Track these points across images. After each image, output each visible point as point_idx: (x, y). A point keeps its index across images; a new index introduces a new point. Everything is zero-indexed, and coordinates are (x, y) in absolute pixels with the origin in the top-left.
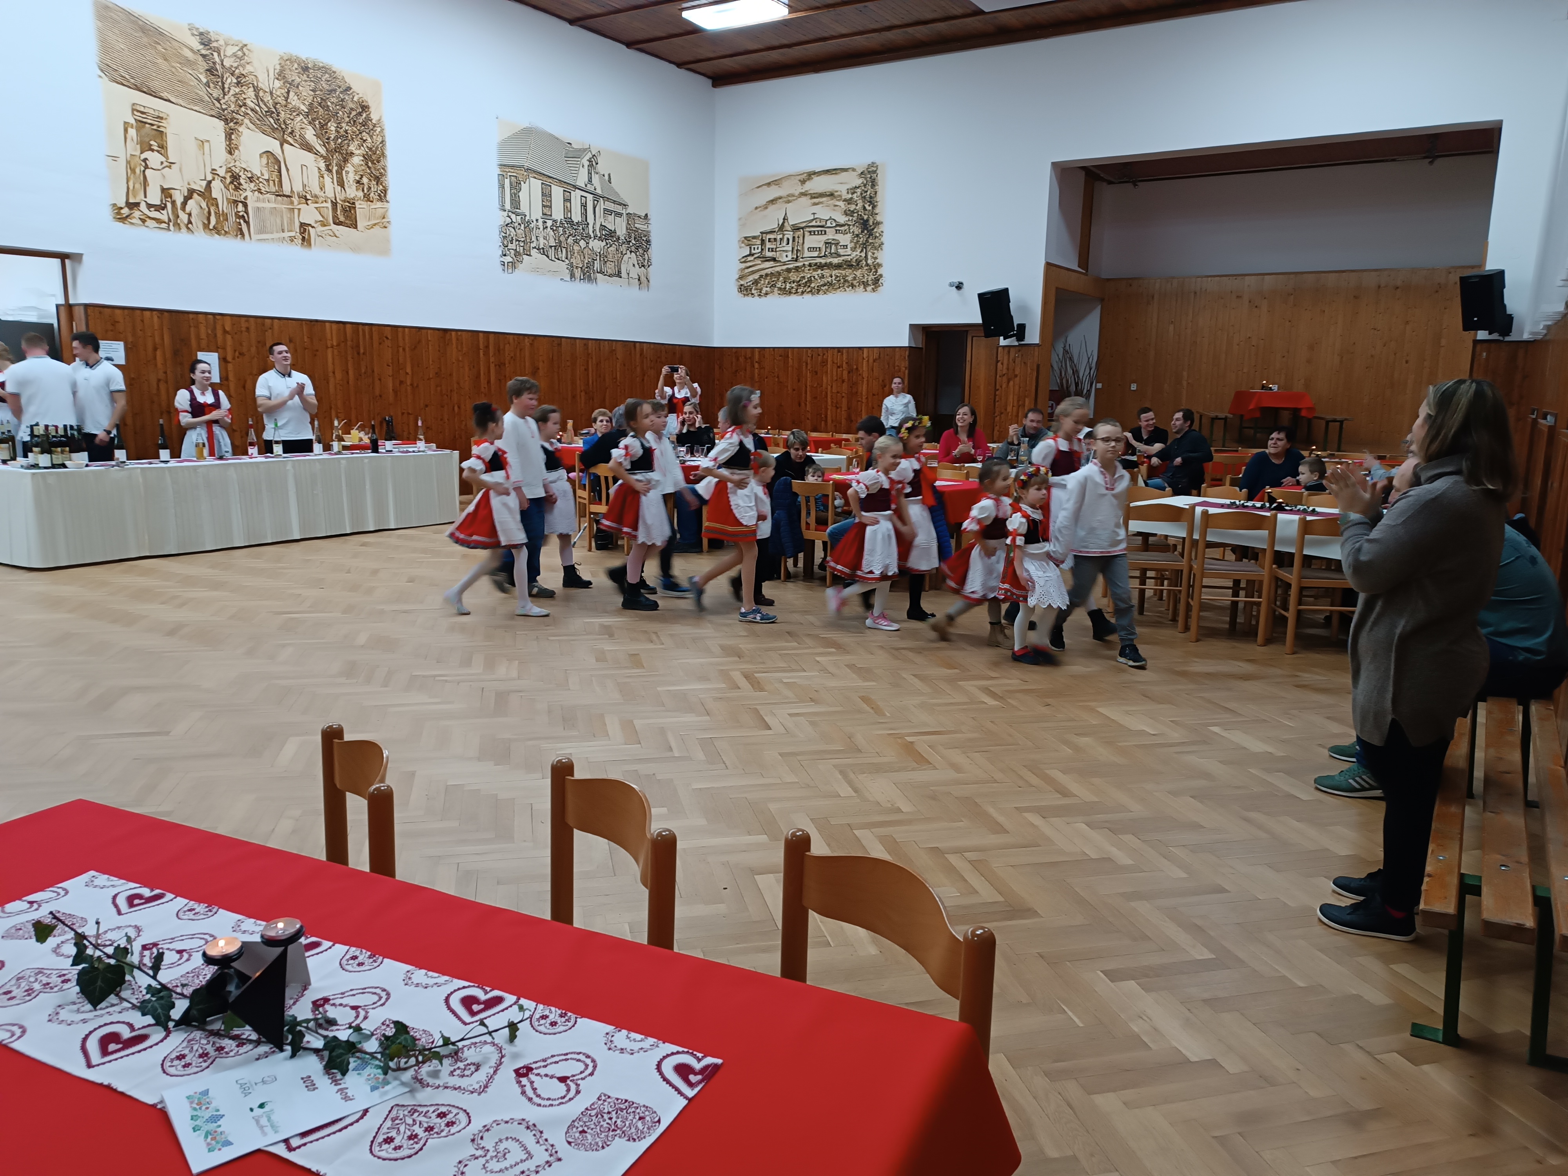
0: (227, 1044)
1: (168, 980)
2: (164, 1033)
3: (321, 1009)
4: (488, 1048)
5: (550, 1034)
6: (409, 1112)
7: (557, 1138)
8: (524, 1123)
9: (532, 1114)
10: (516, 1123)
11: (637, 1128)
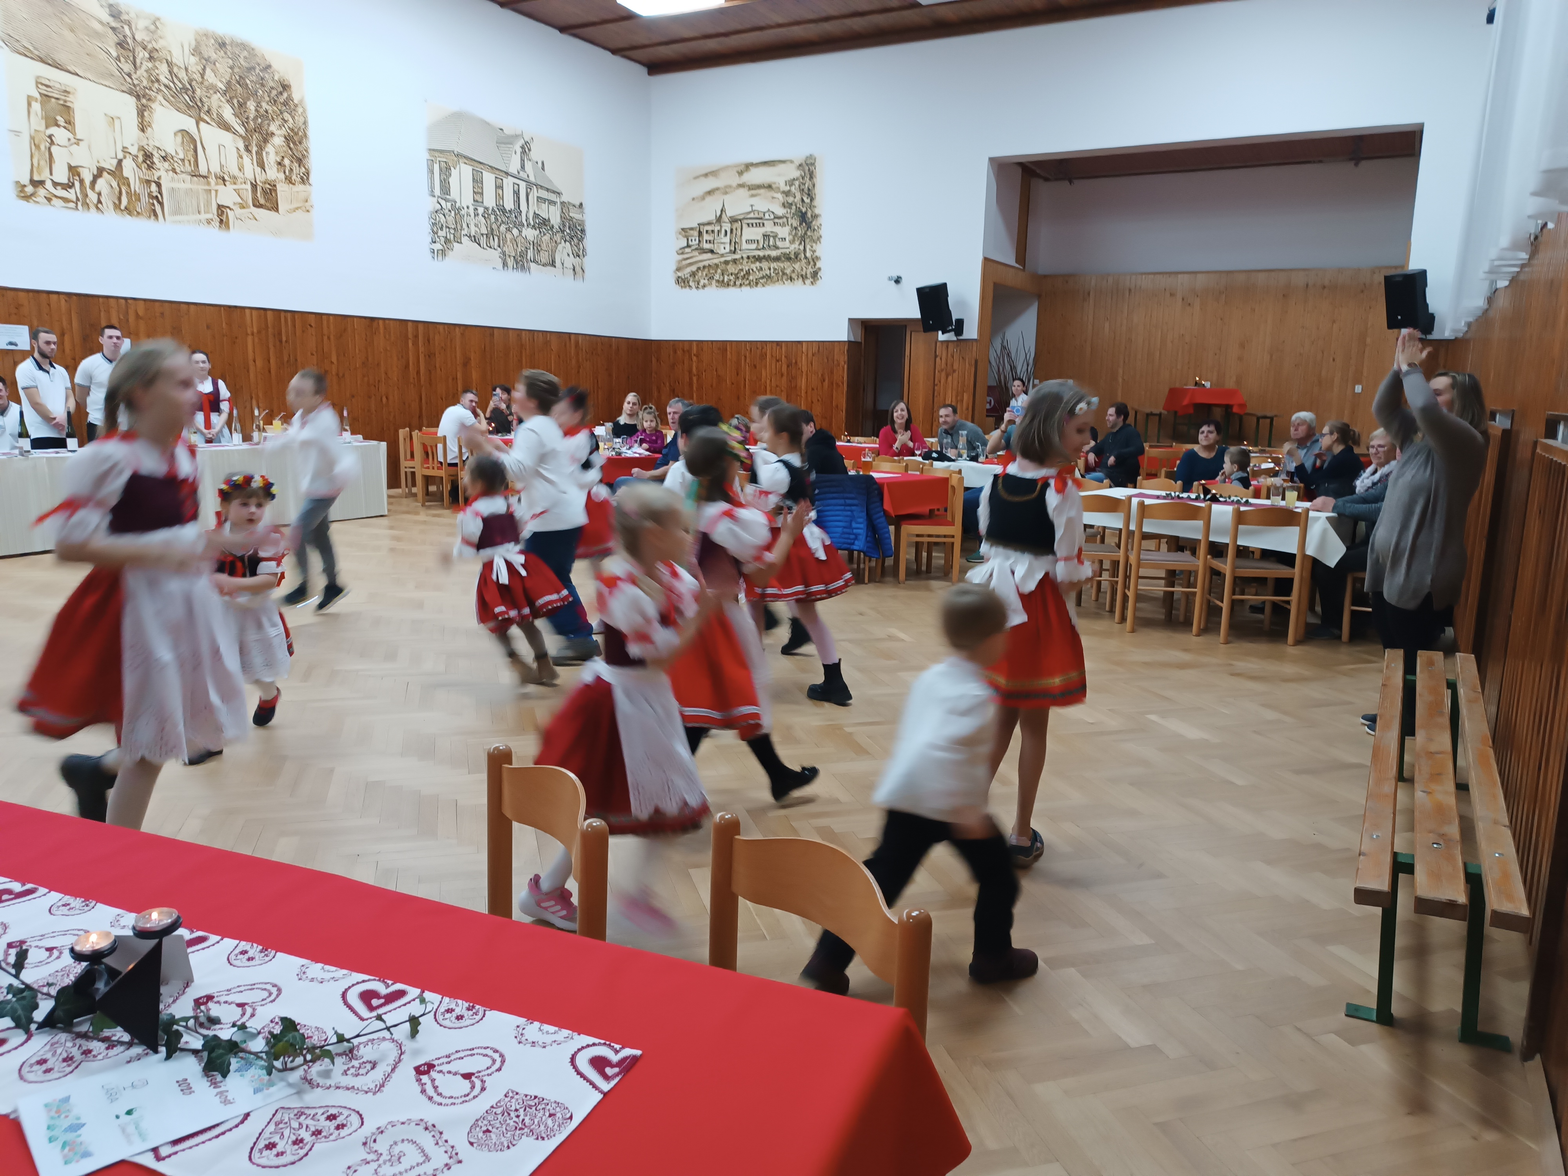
0: (95, 1047)
1: (36, 979)
2: (25, 1037)
3: (203, 1007)
4: (387, 1046)
5: (455, 1028)
6: (295, 1115)
7: (458, 1138)
8: (421, 1123)
9: (432, 1113)
10: (414, 1123)
11: (546, 1126)
